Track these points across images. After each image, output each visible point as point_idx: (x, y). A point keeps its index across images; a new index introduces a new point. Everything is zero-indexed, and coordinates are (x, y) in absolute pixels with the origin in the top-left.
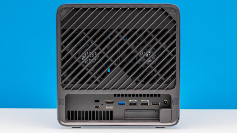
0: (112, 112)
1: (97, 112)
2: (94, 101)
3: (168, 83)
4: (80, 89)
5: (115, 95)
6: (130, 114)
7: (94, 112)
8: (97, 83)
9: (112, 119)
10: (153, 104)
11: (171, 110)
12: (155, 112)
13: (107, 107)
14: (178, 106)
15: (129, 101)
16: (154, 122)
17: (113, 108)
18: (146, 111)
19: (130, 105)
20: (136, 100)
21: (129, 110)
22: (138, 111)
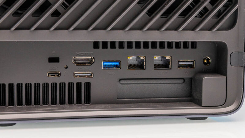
0: (88, 85)
1: (54, 85)
2: (48, 60)
3: (220, 16)
4: (17, 29)
5: (96, 45)
6: (128, 88)
7: (46, 85)
8: (57, 14)
9: (88, 101)
10: (180, 66)
11: (226, 77)
12: (183, 84)
13: (76, 75)
14: (243, 68)
15: (128, 59)
16: (186, 107)
17: (91, 76)
18: (164, 82)
19: (129, 69)
20: (143, 58)
21: (127, 81)
22: (146, 82)
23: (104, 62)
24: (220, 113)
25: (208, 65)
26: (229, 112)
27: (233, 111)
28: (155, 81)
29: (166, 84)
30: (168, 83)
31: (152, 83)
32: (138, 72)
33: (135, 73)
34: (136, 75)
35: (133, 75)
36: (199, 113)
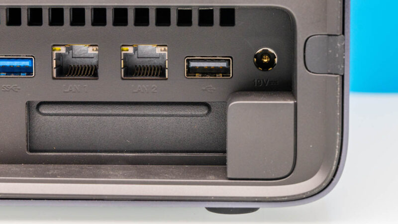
14: (339, 79)
15: (55, 52)
19: (58, 78)
20: (95, 49)
21: (57, 107)
22: (106, 112)
25: (271, 68)
26: (301, 196)
27: (313, 193)
29: (159, 118)
30: (166, 116)
31: (124, 115)
32: (79, 85)
33: (71, 88)
34: (73, 92)
35: (67, 92)
36: (215, 197)
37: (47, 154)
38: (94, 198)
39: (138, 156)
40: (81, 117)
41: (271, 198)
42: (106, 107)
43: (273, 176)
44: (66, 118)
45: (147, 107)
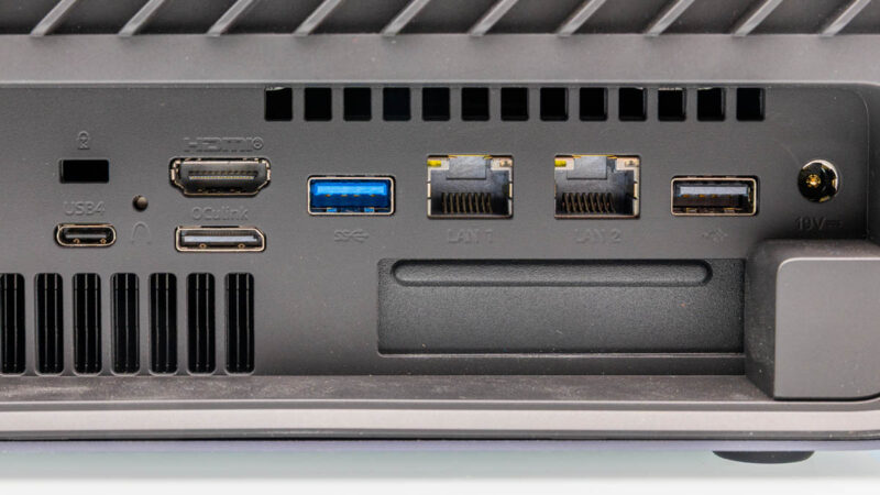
1: (87, 285)
5: (278, 104)
13: (188, 239)
15: (430, 169)
16: (698, 398)
17: (259, 245)
18: (610, 280)
19: (436, 216)
20: (503, 163)
21: (429, 269)
22: (518, 279)
23: (317, 181)
24: (865, 432)
25: (827, 198)
28: (562, 275)
29: (617, 289)
30: (630, 285)
31: (552, 284)
32: (477, 230)
33: (461, 234)
34: (467, 243)
35: (454, 242)
36: (754, 432)
37: (416, 356)
38: (533, 435)
39: (584, 359)
40: (473, 288)
41: (857, 432)
42: (521, 269)
43: (859, 394)
44: (444, 290)
45: (594, 269)
